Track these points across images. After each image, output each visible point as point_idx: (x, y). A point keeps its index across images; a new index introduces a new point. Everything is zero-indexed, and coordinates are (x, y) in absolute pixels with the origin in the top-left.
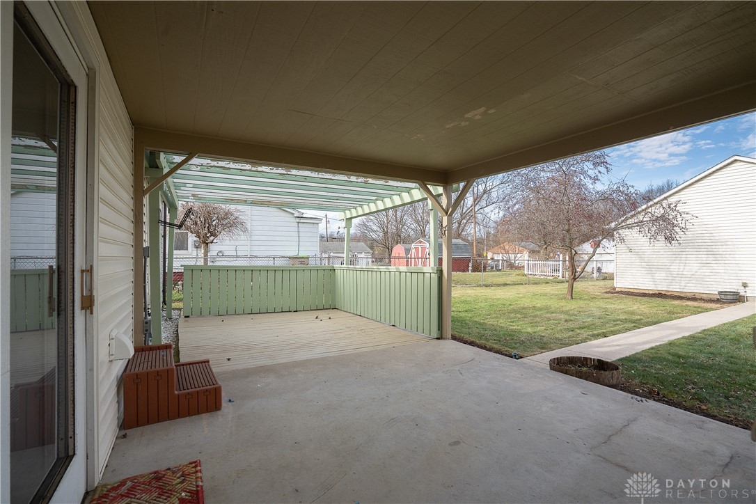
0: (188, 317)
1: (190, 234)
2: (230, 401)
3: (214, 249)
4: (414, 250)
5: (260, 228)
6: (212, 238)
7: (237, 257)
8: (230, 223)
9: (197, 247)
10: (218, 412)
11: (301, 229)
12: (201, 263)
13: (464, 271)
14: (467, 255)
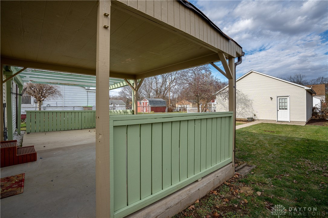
0: (29, 133)
1: (32, 97)
2: (41, 158)
3: (45, 103)
4: (142, 103)
5: (69, 94)
6: (43, 99)
7: (57, 107)
8: (52, 92)
9: (36, 103)
10: (35, 162)
11: (89, 95)
12: (38, 109)
13: (163, 112)
14: (165, 105)
